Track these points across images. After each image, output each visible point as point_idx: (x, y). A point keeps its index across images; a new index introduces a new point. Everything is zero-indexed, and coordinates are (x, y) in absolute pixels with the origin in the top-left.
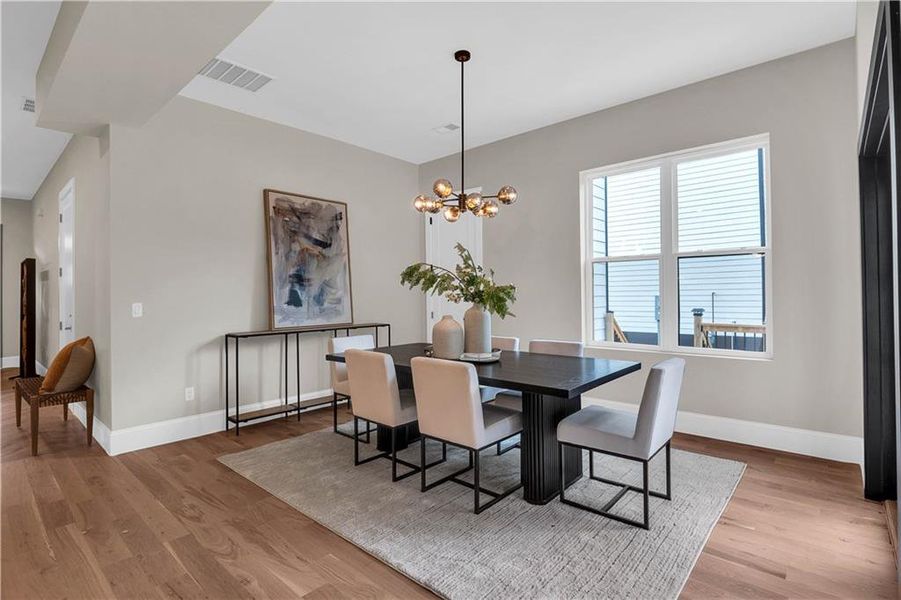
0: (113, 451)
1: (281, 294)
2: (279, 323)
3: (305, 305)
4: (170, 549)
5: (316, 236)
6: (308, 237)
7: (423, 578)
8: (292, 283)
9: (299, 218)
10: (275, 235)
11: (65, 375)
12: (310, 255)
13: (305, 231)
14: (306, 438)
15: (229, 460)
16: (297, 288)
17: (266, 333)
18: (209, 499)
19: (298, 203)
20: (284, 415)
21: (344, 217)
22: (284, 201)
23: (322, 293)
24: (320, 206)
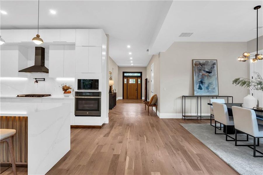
0: (160, 117)
1: (196, 87)
2: (196, 94)
3: (203, 89)
4: (170, 136)
5: (207, 70)
6: (204, 71)
7: (228, 162)
8: (199, 83)
9: (202, 66)
10: (195, 71)
11: (153, 101)
12: (205, 75)
13: (204, 69)
14: (202, 125)
15: (183, 125)
16: (201, 85)
17: (192, 96)
18: (178, 131)
19: (201, 62)
20: (197, 118)
21: (216, 63)
22: (197, 62)
23: (208, 86)
24: (208, 62)
